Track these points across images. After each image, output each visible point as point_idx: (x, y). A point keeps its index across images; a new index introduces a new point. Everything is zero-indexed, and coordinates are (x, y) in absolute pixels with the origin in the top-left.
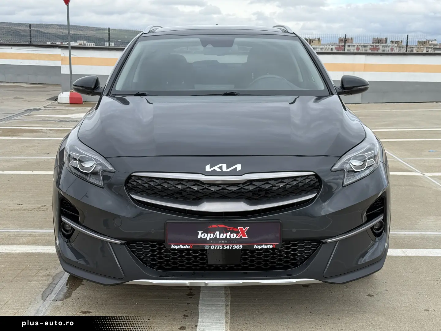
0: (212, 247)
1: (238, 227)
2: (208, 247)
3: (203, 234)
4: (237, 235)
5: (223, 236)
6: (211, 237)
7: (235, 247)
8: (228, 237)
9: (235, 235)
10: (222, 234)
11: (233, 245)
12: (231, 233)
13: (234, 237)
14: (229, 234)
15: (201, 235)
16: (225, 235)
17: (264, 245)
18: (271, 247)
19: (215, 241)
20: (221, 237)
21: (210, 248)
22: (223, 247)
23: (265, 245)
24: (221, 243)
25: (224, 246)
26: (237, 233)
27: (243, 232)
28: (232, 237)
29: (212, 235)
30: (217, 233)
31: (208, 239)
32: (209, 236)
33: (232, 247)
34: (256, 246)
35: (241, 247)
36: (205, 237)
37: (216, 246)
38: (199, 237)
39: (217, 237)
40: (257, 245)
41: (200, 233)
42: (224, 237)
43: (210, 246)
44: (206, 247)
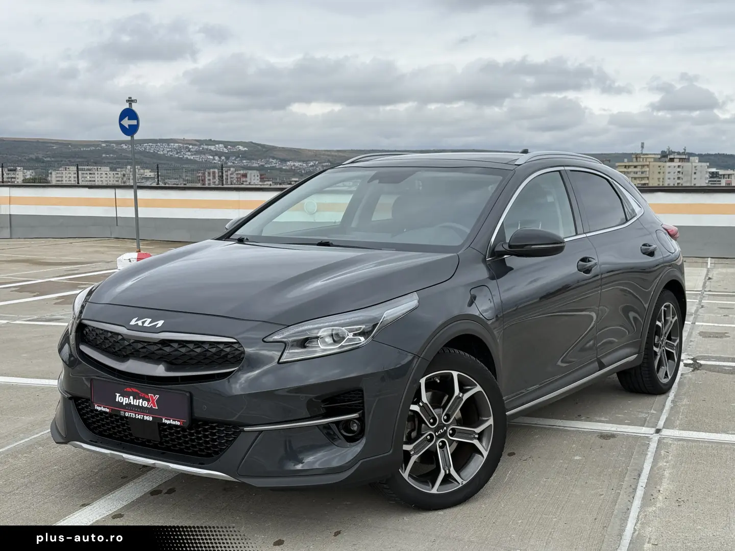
0: (127, 414)
1: (149, 395)
2: (123, 413)
3: (120, 397)
4: (148, 404)
5: (136, 402)
6: (127, 402)
7: (146, 418)
8: (140, 405)
9: (146, 403)
10: (135, 400)
11: (144, 415)
12: (143, 400)
13: (146, 406)
14: (141, 401)
15: (119, 398)
16: (138, 401)
17: (171, 420)
18: (178, 423)
19: (129, 407)
20: (135, 404)
21: (125, 414)
22: (135, 415)
23: (173, 420)
24: (135, 411)
25: (137, 415)
26: (148, 401)
27: (153, 400)
28: (144, 406)
29: (127, 399)
30: (131, 397)
31: (124, 404)
32: (125, 401)
33: (143, 417)
34: (164, 421)
35: (151, 419)
36: (122, 401)
37: (130, 413)
38: (117, 400)
39: (132, 403)
40: (166, 419)
41: (118, 395)
42: (137, 404)
43: (125, 412)
44: (122, 412)
